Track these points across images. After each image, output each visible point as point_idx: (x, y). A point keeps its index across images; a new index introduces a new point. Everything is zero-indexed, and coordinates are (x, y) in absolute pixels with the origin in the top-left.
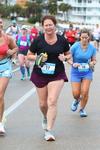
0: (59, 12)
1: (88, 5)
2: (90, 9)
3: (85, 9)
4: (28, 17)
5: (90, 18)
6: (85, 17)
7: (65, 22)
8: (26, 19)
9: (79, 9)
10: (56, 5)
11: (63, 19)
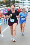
0: (16, 3)
1: (24, 1)
2: (25, 2)
3: (23, 2)
4: (6, 5)
5: (25, 5)
6: (23, 5)
7: (17, 6)
8: (6, 6)
9: (22, 2)
10: (15, 1)
11: (17, 5)
